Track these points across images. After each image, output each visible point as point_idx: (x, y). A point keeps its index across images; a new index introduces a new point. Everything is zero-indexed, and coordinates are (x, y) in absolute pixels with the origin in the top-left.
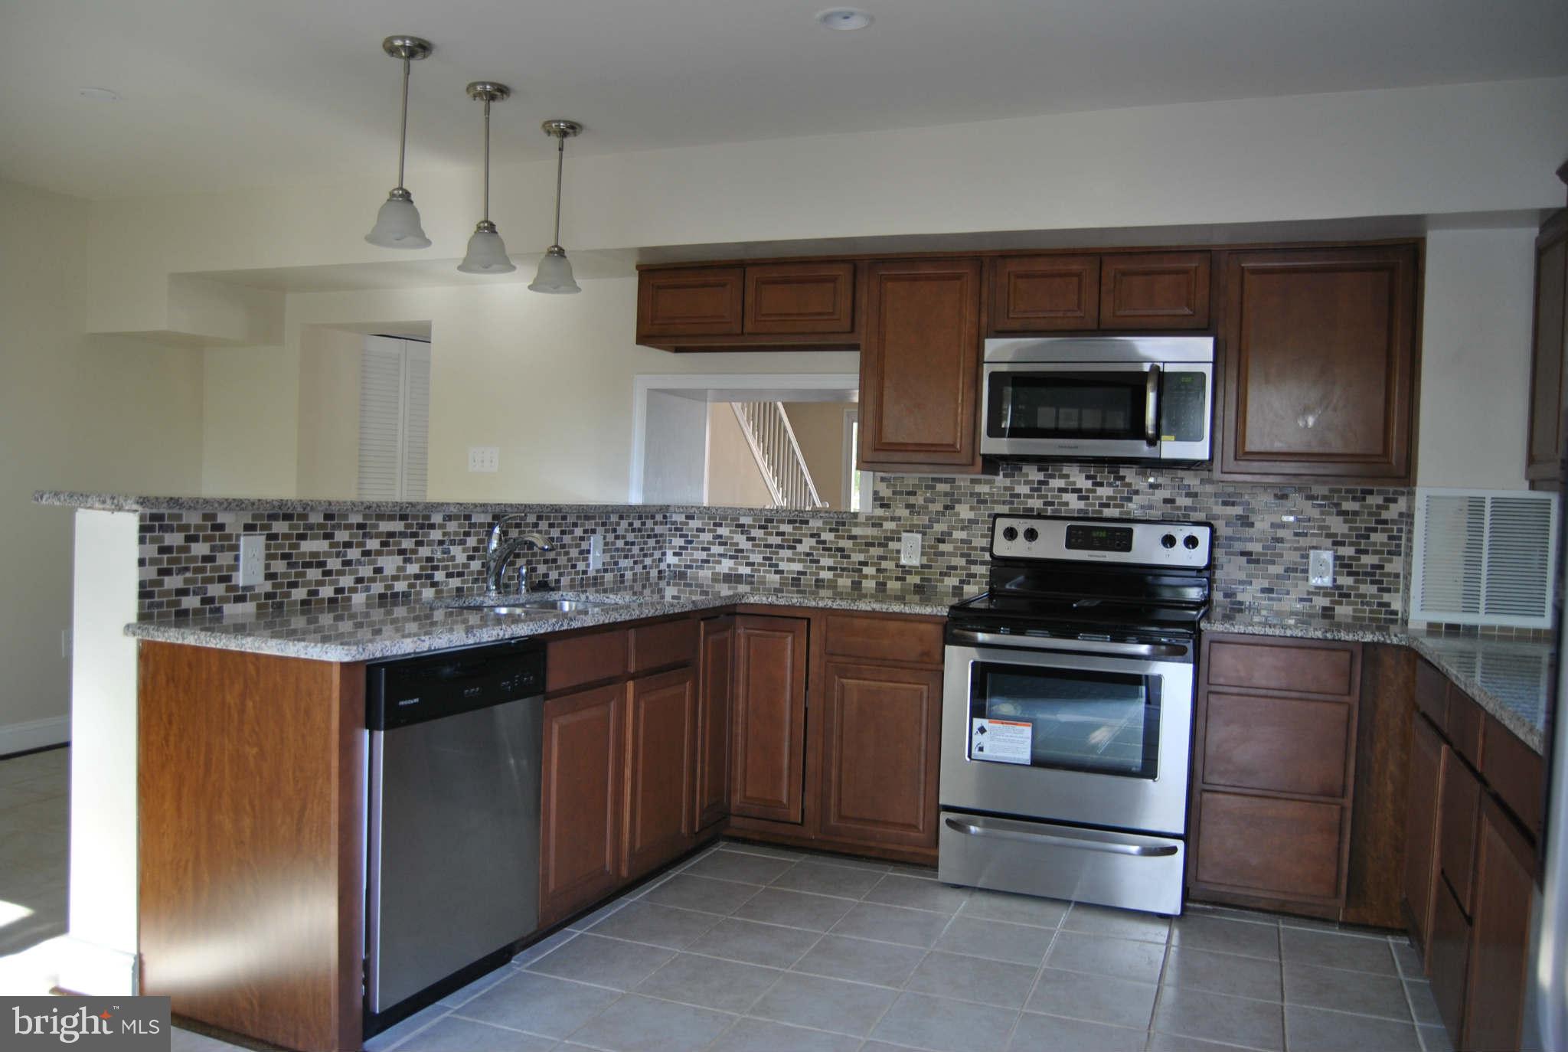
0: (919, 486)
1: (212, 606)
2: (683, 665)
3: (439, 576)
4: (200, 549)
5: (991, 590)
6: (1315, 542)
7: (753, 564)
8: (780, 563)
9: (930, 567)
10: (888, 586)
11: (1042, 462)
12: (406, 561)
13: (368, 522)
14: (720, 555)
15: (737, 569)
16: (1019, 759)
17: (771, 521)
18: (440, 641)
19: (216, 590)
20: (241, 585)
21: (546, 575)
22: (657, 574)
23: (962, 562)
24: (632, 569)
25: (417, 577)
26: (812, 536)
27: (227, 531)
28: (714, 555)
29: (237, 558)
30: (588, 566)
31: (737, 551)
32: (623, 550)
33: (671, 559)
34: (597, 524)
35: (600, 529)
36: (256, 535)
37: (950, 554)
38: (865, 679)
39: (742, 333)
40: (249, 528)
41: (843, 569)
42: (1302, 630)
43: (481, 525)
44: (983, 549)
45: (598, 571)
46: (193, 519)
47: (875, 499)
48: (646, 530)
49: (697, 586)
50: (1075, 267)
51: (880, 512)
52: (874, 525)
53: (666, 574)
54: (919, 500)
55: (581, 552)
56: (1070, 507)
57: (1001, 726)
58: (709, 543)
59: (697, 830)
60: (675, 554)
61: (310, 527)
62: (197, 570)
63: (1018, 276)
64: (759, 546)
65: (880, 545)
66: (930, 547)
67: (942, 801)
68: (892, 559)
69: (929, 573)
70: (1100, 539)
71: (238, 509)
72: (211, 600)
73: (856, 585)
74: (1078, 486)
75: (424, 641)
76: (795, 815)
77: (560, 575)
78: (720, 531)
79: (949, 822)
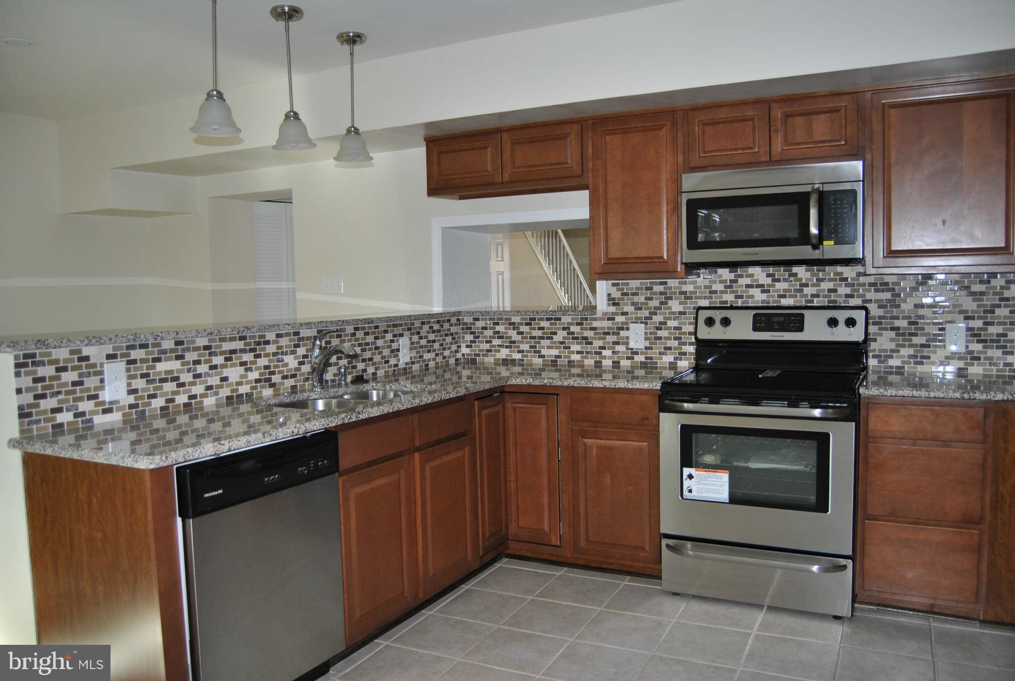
0: (641, 289)
1: (84, 418)
2: (463, 434)
3: (276, 378)
4: (69, 377)
5: (697, 365)
6: (949, 317)
7: (522, 351)
8: (542, 350)
9: (651, 348)
10: (621, 364)
11: (732, 265)
12: (246, 370)
13: (213, 344)
14: (499, 346)
15: (511, 356)
16: (720, 498)
17: (534, 319)
18: (239, 443)
19: (86, 406)
20: (107, 401)
21: (364, 371)
22: (454, 362)
23: (675, 343)
24: (434, 359)
25: (257, 381)
26: (564, 329)
27: (92, 361)
28: (494, 346)
29: (102, 381)
30: (399, 360)
31: (511, 342)
32: (426, 347)
33: (464, 350)
34: (403, 330)
35: (407, 333)
36: (117, 362)
37: (667, 338)
38: (601, 439)
39: (502, 182)
40: (110, 357)
41: (587, 353)
42: (943, 392)
43: (308, 338)
44: (690, 333)
45: (407, 364)
46: (62, 354)
47: (609, 300)
48: (444, 330)
49: (484, 368)
50: (750, 113)
51: (613, 309)
52: (609, 319)
53: (462, 361)
54: (641, 299)
55: (392, 351)
56: (756, 299)
57: (705, 473)
58: (491, 337)
59: (481, 554)
60: (467, 346)
61: (164, 352)
62: (68, 393)
63: (705, 124)
64: (526, 338)
65: (614, 334)
66: (651, 333)
67: (664, 530)
68: (624, 343)
69: (651, 353)
70: (778, 323)
71: (98, 344)
72: (83, 414)
73: (598, 364)
74: (761, 282)
75: (224, 444)
76: (555, 541)
77: (376, 369)
78: (498, 328)
79: (668, 546)
